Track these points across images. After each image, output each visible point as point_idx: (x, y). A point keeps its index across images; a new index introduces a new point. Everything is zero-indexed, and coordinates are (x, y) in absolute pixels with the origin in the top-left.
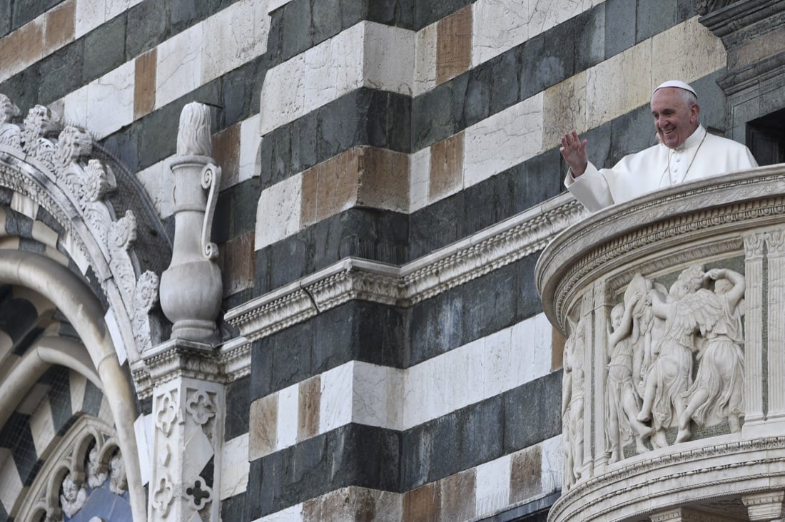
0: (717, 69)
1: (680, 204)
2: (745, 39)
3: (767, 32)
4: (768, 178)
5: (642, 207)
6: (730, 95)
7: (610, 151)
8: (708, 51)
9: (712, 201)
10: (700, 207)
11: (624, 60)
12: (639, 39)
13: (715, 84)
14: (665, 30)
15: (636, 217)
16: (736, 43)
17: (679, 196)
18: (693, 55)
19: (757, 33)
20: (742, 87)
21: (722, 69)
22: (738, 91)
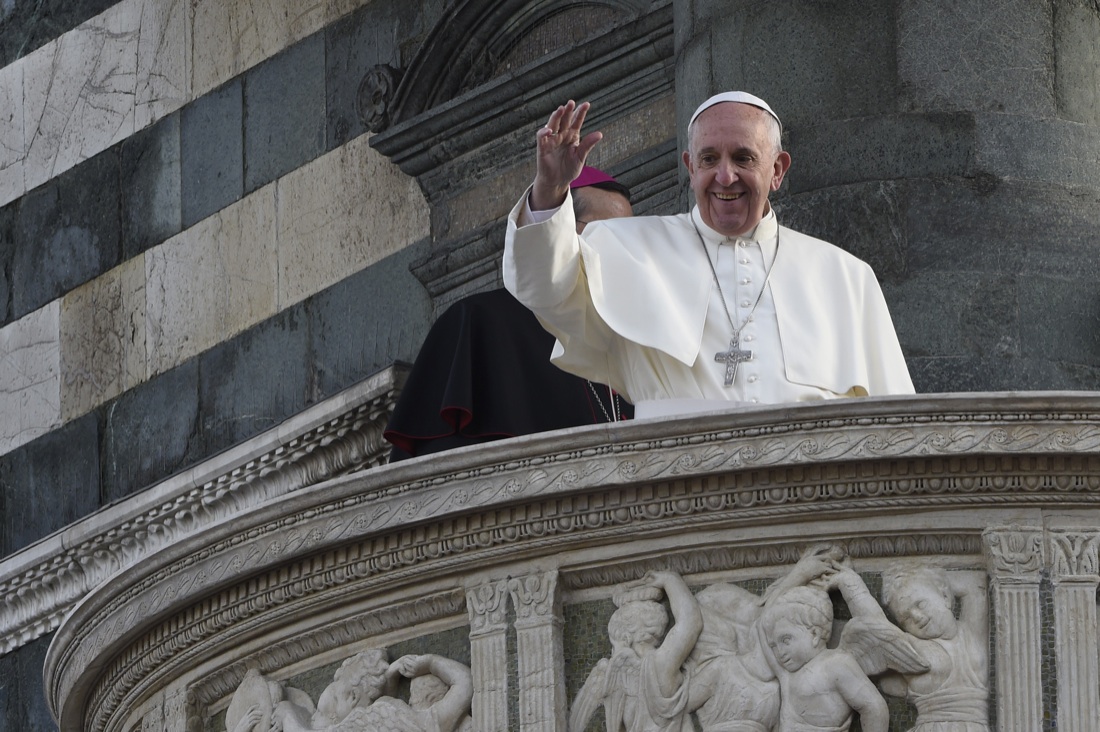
0: (411, 242)
1: (333, 523)
2: (466, 179)
3: (510, 163)
4: (512, 465)
5: (254, 532)
6: (438, 294)
7: (198, 418)
8: (392, 206)
9: (398, 516)
10: (373, 528)
11: (221, 230)
12: (250, 184)
13: (409, 273)
14: (303, 164)
15: (243, 553)
16: (447, 186)
17: (330, 507)
18: (361, 214)
19: (491, 164)
20: (462, 278)
21: (421, 242)
22: (454, 287)
